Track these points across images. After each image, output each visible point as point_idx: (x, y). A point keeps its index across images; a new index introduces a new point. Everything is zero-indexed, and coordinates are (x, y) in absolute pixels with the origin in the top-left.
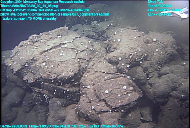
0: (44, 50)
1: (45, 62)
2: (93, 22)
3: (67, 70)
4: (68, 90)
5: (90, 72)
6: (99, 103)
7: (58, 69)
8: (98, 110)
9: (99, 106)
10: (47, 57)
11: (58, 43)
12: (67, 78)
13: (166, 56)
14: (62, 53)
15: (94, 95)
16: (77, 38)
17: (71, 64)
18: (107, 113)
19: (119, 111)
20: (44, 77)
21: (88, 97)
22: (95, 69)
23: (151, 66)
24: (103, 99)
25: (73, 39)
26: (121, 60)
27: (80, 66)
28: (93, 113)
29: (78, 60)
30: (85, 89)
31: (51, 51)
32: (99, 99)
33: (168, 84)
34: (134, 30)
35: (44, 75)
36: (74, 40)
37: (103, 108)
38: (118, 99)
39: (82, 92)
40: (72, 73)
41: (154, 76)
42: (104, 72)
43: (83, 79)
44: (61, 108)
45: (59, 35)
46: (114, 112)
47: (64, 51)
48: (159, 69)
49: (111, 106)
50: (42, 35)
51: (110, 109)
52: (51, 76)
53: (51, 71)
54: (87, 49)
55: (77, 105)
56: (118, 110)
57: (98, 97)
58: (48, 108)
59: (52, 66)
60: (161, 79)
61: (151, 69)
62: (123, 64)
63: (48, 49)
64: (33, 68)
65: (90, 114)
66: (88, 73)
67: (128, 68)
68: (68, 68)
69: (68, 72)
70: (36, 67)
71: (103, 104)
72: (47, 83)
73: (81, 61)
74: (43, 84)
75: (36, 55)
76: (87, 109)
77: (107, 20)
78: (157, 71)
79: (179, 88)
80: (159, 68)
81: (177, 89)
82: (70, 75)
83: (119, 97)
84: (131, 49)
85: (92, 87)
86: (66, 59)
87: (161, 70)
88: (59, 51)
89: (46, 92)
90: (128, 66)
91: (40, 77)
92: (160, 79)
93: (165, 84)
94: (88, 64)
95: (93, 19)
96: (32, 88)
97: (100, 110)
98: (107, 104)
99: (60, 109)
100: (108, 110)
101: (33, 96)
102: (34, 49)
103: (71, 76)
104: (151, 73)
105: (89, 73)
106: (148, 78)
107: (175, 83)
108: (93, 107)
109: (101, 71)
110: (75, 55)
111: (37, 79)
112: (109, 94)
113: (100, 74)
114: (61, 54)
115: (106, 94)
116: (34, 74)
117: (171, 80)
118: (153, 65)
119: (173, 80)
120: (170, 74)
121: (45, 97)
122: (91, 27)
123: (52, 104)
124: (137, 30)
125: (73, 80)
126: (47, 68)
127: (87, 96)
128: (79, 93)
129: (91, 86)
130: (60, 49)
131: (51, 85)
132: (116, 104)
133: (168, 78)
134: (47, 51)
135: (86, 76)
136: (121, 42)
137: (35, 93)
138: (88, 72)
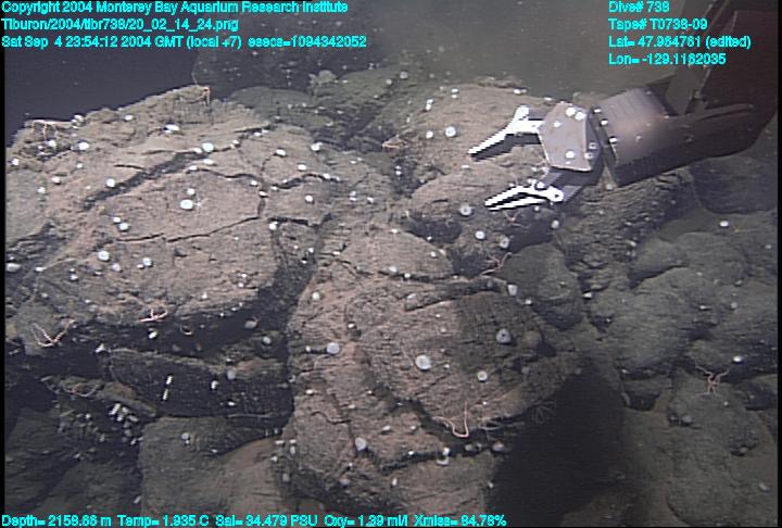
0: (99, 187)
1: (108, 245)
2: (317, 74)
3: (223, 278)
4: (231, 375)
5: (330, 278)
6: (390, 419)
7: (177, 273)
8: (388, 455)
9: (390, 431)
10: (117, 220)
11: (170, 152)
12: (222, 315)
13: (653, 193)
14: (192, 198)
15: (363, 384)
16: (259, 130)
17: (241, 246)
18: (431, 464)
19: (483, 449)
20: (109, 315)
21: (333, 395)
22: (357, 264)
23: (598, 242)
24: (411, 401)
25: (240, 134)
26: (472, 214)
27: (284, 253)
28: (362, 470)
29: (273, 226)
30: (317, 361)
31: (135, 192)
32: (389, 402)
33: (675, 313)
34: (509, 90)
35: (105, 309)
36: (242, 138)
37: (413, 442)
38: (476, 392)
39: (303, 374)
40: (245, 287)
41: (613, 284)
42: (398, 276)
43: (301, 313)
44: (203, 464)
45: (171, 122)
46: (459, 455)
47: (201, 188)
48: (628, 253)
49: (450, 429)
50: (84, 123)
51: (441, 443)
52: (143, 310)
53: (143, 287)
54: (308, 178)
55: (279, 442)
56: (480, 445)
57: (382, 391)
58: (137, 471)
59: (147, 261)
60: (641, 293)
61: (599, 253)
62: (480, 235)
63: (122, 181)
64: (48, 279)
65: (350, 478)
66: (321, 285)
67: (502, 249)
68: (226, 265)
69: (229, 283)
70: (62, 271)
71: (411, 421)
72: (125, 350)
73: (284, 230)
74: (101, 352)
75: (60, 215)
76: (335, 457)
77: (378, 65)
78: (621, 260)
79: (718, 328)
80: (631, 248)
81: (711, 330)
82: (236, 301)
83: (483, 382)
84: (511, 165)
85: (351, 346)
86: (213, 227)
87: (636, 258)
88: (177, 188)
89: (122, 394)
90: (504, 242)
91: (87, 318)
92: (636, 295)
93: (661, 316)
94: (319, 246)
95: (316, 63)
96: (50, 382)
97: (396, 454)
98: (428, 419)
99: (197, 468)
100: (435, 449)
101: (59, 420)
102: (49, 186)
103: (241, 304)
104: (600, 271)
105: (329, 284)
106: (588, 295)
107: (702, 307)
108: (361, 444)
109: (384, 269)
110: (256, 205)
111: (71, 331)
112: (433, 373)
113: (381, 284)
114: (187, 204)
115: (420, 373)
116: (52, 305)
117: (686, 294)
118: (604, 233)
119: (693, 295)
120: (675, 270)
121: (120, 419)
122: (313, 94)
123: (155, 447)
124: (520, 88)
125: (252, 324)
126: (121, 271)
127: (329, 391)
128: (285, 385)
129: (345, 343)
130: (179, 181)
131: (144, 354)
132: (470, 416)
133: (670, 288)
134: (115, 190)
135: (316, 296)
136: (458, 139)
137: (65, 406)
138: (323, 281)
